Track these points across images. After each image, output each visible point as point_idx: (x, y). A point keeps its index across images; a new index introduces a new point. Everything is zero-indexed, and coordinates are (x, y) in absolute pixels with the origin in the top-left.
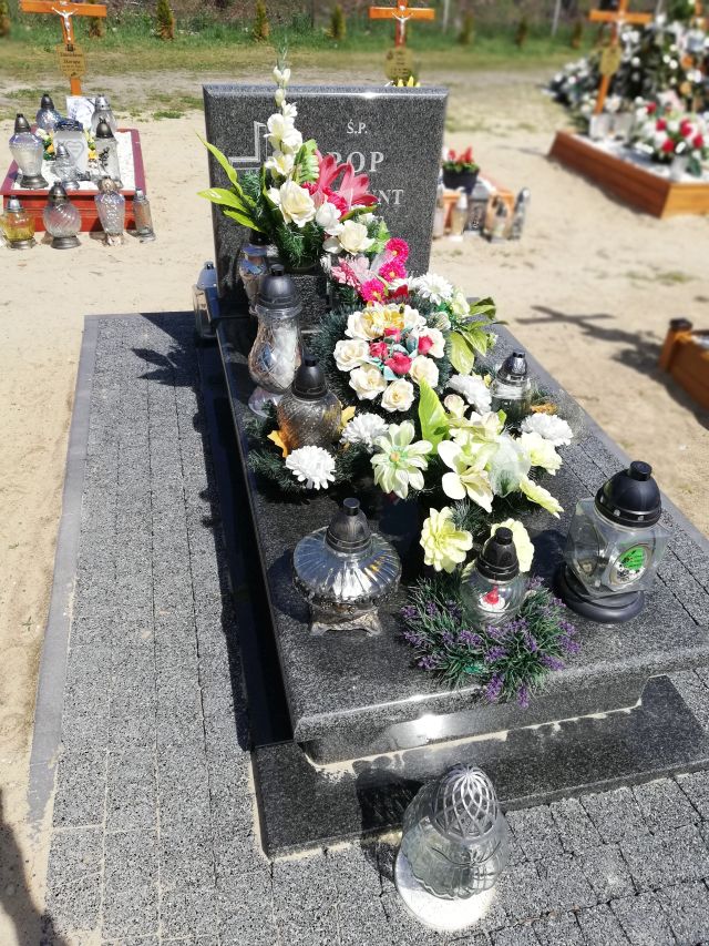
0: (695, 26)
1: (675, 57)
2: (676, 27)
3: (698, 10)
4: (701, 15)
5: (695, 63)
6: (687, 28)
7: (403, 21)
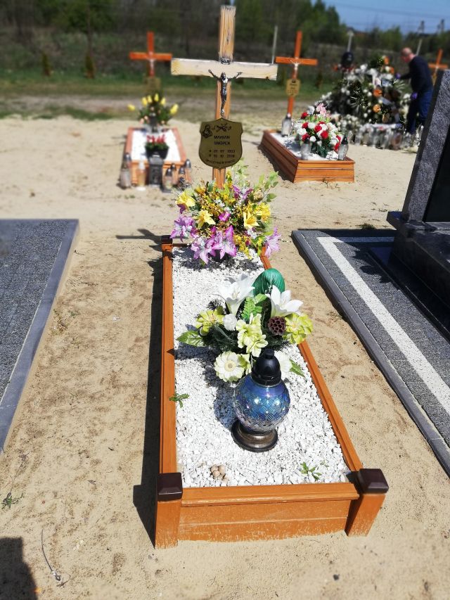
0: (385, 71)
1: (371, 90)
2: (373, 72)
3: (387, 62)
4: (389, 65)
5: (383, 94)
6: (379, 73)
7: (152, 61)
